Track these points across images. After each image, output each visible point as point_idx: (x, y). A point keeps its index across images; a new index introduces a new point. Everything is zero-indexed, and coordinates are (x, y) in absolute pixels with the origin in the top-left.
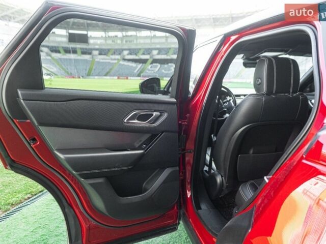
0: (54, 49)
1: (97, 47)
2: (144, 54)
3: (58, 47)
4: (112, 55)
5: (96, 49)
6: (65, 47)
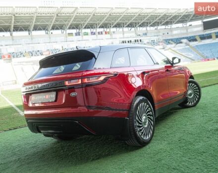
0: (192, 38)
3: (195, 36)
6: (201, 35)
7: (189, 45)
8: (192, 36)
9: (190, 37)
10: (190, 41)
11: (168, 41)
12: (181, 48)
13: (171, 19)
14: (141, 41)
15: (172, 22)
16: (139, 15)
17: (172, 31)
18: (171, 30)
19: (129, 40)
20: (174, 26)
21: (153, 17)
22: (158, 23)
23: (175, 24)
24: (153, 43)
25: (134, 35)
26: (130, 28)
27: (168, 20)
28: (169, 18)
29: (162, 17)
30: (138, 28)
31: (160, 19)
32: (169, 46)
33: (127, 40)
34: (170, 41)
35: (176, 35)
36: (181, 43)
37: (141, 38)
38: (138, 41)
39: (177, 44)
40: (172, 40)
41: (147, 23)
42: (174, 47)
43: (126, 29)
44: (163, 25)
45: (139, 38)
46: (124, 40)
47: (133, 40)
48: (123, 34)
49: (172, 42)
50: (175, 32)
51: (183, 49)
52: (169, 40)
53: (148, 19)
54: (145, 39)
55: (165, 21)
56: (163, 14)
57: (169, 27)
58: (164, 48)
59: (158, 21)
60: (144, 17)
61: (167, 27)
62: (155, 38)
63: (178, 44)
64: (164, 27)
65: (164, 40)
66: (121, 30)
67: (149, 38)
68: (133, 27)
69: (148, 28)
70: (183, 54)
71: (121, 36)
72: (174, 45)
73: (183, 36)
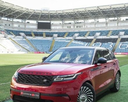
1: (56, 31)
2: (89, 35)
3: (31, 32)
4: (67, 36)
5: (56, 33)
6: (35, 32)
7: (26, 38)
8: (29, 32)
9: (27, 32)
10: (27, 35)
36: (20, 35)
39: (16, 36)
72: (14, 36)
73: (22, 30)
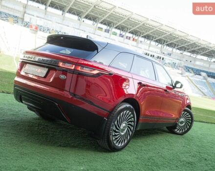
0: (212, 75)
11: (188, 69)
12: (198, 80)
13: (199, 49)
14: (163, 59)
15: (198, 52)
16: (171, 35)
17: (195, 61)
18: (195, 59)
19: (153, 54)
20: (199, 57)
21: (183, 41)
22: (186, 48)
23: (201, 55)
24: (174, 65)
25: (159, 51)
26: (157, 44)
27: (195, 49)
28: (197, 48)
29: (190, 45)
30: (165, 46)
31: (188, 46)
32: (187, 74)
33: (151, 53)
34: (190, 70)
35: (197, 65)
37: (164, 57)
38: (160, 58)
40: (192, 69)
41: (175, 45)
42: (192, 76)
43: (153, 43)
44: (190, 52)
45: (162, 56)
46: (148, 52)
47: (156, 55)
48: (149, 47)
49: (191, 71)
50: (198, 63)
51: (200, 81)
52: (190, 68)
53: (177, 42)
54: (168, 59)
55: (193, 49)
56: (193, 42)
57: (194, 56)
58: (182, 74)
59: (186, 47)
60: (175, 38)
61: (192, 55)
62: (177, 62)
63: (197, 75)
64: (189, 54)
65: (185, 66)
66: (148, 42)
67: (172, 59)
68: (161, 44)
69: (174, 50)
70: (198, 86)
71: (147, 47)
